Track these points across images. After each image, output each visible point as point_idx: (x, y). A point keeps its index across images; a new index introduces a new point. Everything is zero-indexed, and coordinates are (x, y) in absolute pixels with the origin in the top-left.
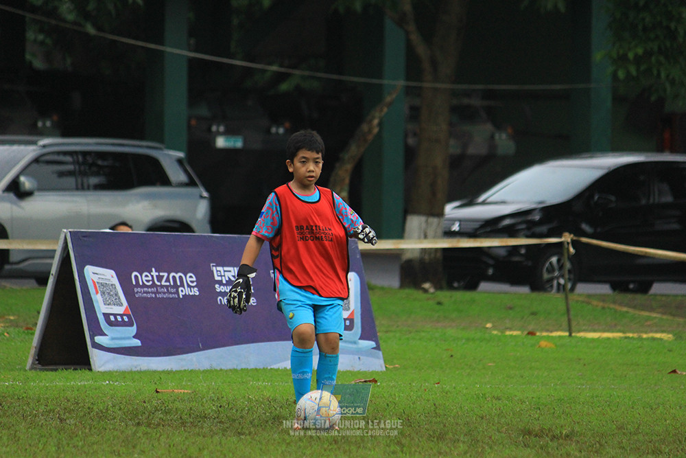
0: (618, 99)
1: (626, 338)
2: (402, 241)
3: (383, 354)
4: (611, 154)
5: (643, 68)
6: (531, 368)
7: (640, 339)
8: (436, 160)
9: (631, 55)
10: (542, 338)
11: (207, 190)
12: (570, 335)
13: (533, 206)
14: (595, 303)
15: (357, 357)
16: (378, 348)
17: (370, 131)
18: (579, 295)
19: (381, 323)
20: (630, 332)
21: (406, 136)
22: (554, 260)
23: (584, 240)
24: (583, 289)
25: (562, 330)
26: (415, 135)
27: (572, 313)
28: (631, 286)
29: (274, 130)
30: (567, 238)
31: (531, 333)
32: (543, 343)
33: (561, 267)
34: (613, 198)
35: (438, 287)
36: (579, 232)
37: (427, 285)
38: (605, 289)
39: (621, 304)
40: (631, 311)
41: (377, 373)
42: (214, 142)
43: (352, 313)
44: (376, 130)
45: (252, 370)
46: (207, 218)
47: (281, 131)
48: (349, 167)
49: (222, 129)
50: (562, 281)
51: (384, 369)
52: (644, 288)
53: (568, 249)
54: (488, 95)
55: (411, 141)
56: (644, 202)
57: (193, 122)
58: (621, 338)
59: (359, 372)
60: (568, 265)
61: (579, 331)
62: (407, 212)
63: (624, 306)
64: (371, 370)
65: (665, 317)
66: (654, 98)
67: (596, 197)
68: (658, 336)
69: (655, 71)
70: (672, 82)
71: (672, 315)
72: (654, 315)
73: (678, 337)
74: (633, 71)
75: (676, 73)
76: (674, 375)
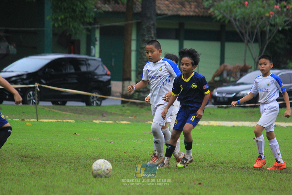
0: (54, 34)
1: (58, 121)
4: (52, 54)
5: (64, 23)
6: (23, 133)
7: (63, 122)
9: (59, 18)
10: (27, 121)
12: (37, 120)
13: (23, 73)
14: (46, 109)
18: (40, 106)
20: (60, 119)
22: (31, 93)
23: (43, 86)
24: (42, 103)
25: (34, 119)
27: (38, 112)
28: (59, 103)
30: (37, 85)
31: (23, 120)
32: (27, 124)
33: (34, 95)
34: (53, 70)
36: (41, 83)
38: (50, 104)
39: (56, 109)
40: (59, 112)
50: (34, 101)
52: (64, 103)
53: (37, 89)
54: (6, 31)
56: (64, 72)
58: (56, 122)
60: (37, 95)
61: (40, 119)
63: (57, 110)
65: (71, 114)
66: (68, 34)
67: (47, 70)
68: (69, 121)
69: (68, 24)
70: (75, 28)
71: (74, 113)
72: (67, 113)
73: (76, 121)
74: (60, 24)
75: (76, 25)
76: (75, 135)
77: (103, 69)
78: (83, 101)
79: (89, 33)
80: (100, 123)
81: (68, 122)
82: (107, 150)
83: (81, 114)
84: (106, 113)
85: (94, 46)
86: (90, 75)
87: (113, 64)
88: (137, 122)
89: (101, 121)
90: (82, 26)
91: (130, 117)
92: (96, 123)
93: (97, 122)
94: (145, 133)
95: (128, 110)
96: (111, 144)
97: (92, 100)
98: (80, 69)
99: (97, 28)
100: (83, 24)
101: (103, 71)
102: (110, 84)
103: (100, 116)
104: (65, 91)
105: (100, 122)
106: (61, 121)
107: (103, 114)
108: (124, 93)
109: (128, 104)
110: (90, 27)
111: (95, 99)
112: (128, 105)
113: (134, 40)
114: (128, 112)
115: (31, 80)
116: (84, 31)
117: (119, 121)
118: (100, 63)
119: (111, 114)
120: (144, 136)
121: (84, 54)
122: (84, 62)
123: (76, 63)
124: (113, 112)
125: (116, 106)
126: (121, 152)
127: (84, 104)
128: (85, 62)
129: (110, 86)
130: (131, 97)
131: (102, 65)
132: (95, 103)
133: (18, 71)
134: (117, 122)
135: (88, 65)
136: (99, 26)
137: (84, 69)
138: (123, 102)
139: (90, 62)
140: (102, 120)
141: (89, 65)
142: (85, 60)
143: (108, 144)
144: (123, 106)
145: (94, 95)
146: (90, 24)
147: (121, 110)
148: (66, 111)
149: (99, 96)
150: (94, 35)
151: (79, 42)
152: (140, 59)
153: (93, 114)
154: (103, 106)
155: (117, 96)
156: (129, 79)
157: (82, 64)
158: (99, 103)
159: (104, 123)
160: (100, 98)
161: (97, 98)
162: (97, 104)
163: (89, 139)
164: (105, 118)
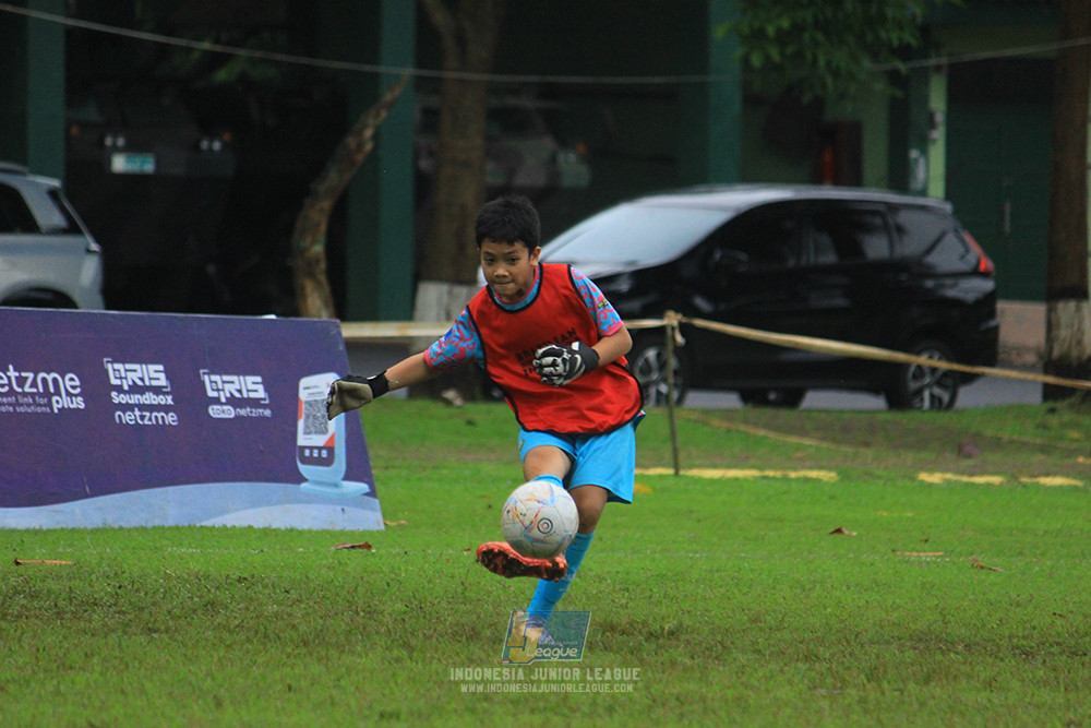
0: (751, 100)
1: (765, 478)
2: (412, 324)
3: (381, 503)
4: (740, 187)
5: (790, 49)
7: (786, 479)
8: (465, 195)
9: (771, 30)
11: (98, 241)
12: (677, 473)
13: (619, 269)
14: (715, 422)
15: (339, 508)
16: (372, 493)
17: (360, 146)
18: (693, 410)
19: (377, 454)
20: (771, 467)
21: (417, 157)
22: (651, 354)
23: (698, 322)
24: (697, 400)
25: (663, 466)
26: (431, 154)
27: (680, 438)
28: (772, 396)
29: (205, 144)
30: (672, 319)
33: (662, 365)
34: (743, 257)
35: (469, 396)
36: (691, 311)
37: (450, 394)
38: (731, 400)
39: (756, 425)
40: (772, 435)
41: (371, 533)
42: (109, 162)
43: (332, 438)
44: (369, 146)
45: (170, 528)
46: (97, 288)
47: (217, 146)
48: (326, 204)
49: (121, 142)
50: (664, 388)
51: (383, 527)
52: (792, 399)
53: (674, 339)
54: (547, 92)
55: (425, 164)
56: (791, 263)
57: (75, 131)
58: (756, 479)
59: (343, 533)
60: (673, 363)
61: (691, 467)
62: (419, 276)
63: (761, 427)
64: (361, 529)
65: (824, 445)
66: (807, 98)
67: (718, 255)
68: (814, 474)
69: (809, 56)
70: (836, 73)
71: (834, 440)
72: (807, 442)
73: (845, 476)
74: (775, 55)
75: (842, 58)
76: (838, 536)
77: (962, 250)
78: (873, 390)
79: (899, 94)
81: (807, 480)
83: (867, 444)
84: (977, 438)
85: (924, 152)
86: (904, 277)
87: (1007, 227)
89: (949, 476)
90: (867, 64)
91: (1081, 459)
92: (930, 485)
93: (936, 478)
95: (1074, 425)
96: (992, 576)
97: (913, 385)
98: (858, 251)
99: (938, 68)
100: (874, 52)
101: (963, 257)
102: (992, 314)
103: (952, 455)
104: (798, 344)
105: (948, 482)
106: (778, 474)
107: (963, 447)
108: (1056, 352)
109: (1075, 398)
110: (902, 67)
111: (927, 380)
112: (1070, 407)
114: (1074, 434)
115: (651, 298)
116: (880, 86)
117: (1033, 476)
118: (949, 224)
119: (997, 444)
121: (877, 185)
122: (878, 221)
123: (844, 223)
124: (1006, 435)
125: (1017, 411)
126: (1037, 612)
127: (877, 403)
128: (883, 219)
129: (993, 323)
130: (1085, 370)
131: (956, 231)
132: (927, 394)
133: (595, 262)
134: (1025, 480)
135: (895, 234)
136: (944, 60)
137: (876, 247)
138: (1050, 393)
139: (904, 218)
140: (955, 472)
141: (900, 230)
142: (881, 208)
143: (983, 575)
144: (1052, 410)
145: (923, 360)
146: (904, 53)
147: (1044, 426)
148: (803, 433)
149: (943, 365)
150: (925, 100)
151: (856, 129)
153: (921, 444)
154: (963, 411)
155: (1024, 367)
156: (1080, 293)
157: (870, 229)
158: (946, 397)
159: (968, 484)
160: (947, 374)
161: (938, 374)
162: (936, 403)
163: (899, 553)
164: (970, 462)
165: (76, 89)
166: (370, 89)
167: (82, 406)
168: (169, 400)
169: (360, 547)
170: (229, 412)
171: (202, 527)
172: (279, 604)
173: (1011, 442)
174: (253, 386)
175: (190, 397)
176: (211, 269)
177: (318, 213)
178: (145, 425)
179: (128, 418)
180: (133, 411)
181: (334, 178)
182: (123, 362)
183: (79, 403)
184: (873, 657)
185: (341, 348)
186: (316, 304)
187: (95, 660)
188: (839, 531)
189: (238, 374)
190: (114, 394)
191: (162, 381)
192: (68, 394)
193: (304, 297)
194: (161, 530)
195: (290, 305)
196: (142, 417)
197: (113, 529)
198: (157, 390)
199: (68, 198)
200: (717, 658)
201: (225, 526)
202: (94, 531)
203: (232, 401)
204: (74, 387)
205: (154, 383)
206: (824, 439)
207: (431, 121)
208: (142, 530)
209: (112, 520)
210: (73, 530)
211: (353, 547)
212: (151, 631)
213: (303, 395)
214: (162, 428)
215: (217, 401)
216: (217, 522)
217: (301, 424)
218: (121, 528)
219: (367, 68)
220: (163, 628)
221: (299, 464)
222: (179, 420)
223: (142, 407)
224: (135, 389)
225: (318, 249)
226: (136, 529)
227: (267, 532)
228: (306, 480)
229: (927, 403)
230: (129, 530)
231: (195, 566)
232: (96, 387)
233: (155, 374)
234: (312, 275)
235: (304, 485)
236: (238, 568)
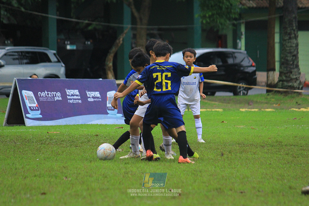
0: (203, 30)
1: (207, 111)
5: (212, 19)
7: (212, 111)
9: (207, 15)
11: (64, 64)
12: (188, 110)
15: (116, 120)
17: (119, 42)
20: (209, 109)
21: (132, 44)
26: (135, 43)
28: (209, 93)
29: (86, 43)
34: (202, 64)
40: (209, 102)
42: (66, 47)
44: (121, 42)
45: (80, 125)
46: (64, 73)
47: (89, 43)
48: (112, 55)
49: (69, 42)
52: (213, 94)
54: (159, 30)
57: (59, 41)
58: (205, 111)
59: (117, 125)
64: (121, 124)
65: (220, 103)
66: (215, 30)
67: (196, 63)
69: (216, 20)
70: (221, 24)
71: (222, 102)
72: (216, 103)
73: (224, 110)
74: (208, 20)
75: (222, 21)
76: (223, 123)
77: (249, 61)
78: (230, 91)
79: (235, 28)
80: (246, 111)
81: (216, 111)
82: (252, 136)
83: (229, 103)
84: (252, 101)
85: (240, 40)
86: (236, 67)
87: (258, 56)
88: (281, 109)
89: (246, 109)
90: (228, 22)
91: (274, 105)
92: (242, 112)
93: (244, 110)
94: (289, 119)
95: (273, 98)
96: (255, 130)
97: (239, 90)
98: (226, 62)
99: (243, 23)
100: (229, 20)
101: (249, 63)
102: (255, 75)
103: (247, 105)
107: (249, 103)
108: (269, 82)
109: (273, 92)
110: (235, 22)
111: (242, 89)
112: (272, 94)
113: (277, 33)
114: (273, 100)
116: (231, 27)
117: (264, 109)
118: (246, 56)
119: (257, 102)
120: (287, 122)
121: (231, 48)
123: (223, 56)
124: (258, 100)
125: (261, 95)
126: (265, 138)
127: (231, 94)
128: (232, 55)
129: (255, 77)
130: (275, 86)
131: (248, 57)
132: (242, 92)
134: (262, 110)
136: (244, 21)
137: (230, 61)
138: (268, 91)
139: (236, 55)
140: (248, 109)
141: (235, 57)
142: (231, 53)
143: (253, 130)
144: (268, 95)
145: (241, 85)
146: (235, 19)
147: (267, 98)
148: (215, 101)
149: (245, 86)
150: (240, 29)
151: (226, 36)
152: (283, 50)
153: (240, 103)
154: (249, 96)
155: (262, 86)
156: (274, 70)
157: (229, 57)
158: (246, 93)
159: (250, 111)
160: (246, 88)
161: (244, 88)
162: (244, 94)
163: (236, 126)
164: (251, 106)
165: (59, 32)
166: (121, 30)
167: (61, 99)
168: (80, 98)
169: (121, 128)
170: (92, 100)
171: (87, 124)
172: (104, 140)
173: (260, 102)
174: (97, 94)
175: (84, 97)
176: (88, 69)
177: (111, 57)
178: (74, 103)
179: (71, 101)
180: (72, 100)
181: (114, 49)
182: (69, 90)
183: (60, 99)
184: (230, 148)
185: (116, 85)
186: (111, 76)
187: (64, 153)
188: (223, 122)
189: (94, 91)
190: (68, 96)
191: (78, 93)
192: (58, 97)
193: (108, 75)
194: (78, 125)
195: (105, 77)
196: (74, 101)
197: (68, 125)
198: (77, 95)
199: (58, 55)
200: (197, 149)
201: (92, 124)
202: (64, 126)
203: (93, 97)
204: (59, 95)
205: (76, 94)
206: (220, 102)
207: (135, 36)
208: (74, 125)
209: (68, 123)
210: (60, 125)
211: (119, 128)
212: (76, 146)
213: (108, 96)
214: (78, 103)
215: (90, 97)
216: (90, 123)
217: (108, 102)
218: (70, 125)
219: (121, 25)
220: (79, 146)
221: (107, 111)
222: (82, 102)
223: (74, 99)
224: (72, 95)
225: (111, 64)
226: (73, 125)
227: (101, 125)
228: (109, 114)
229: (242, 94)
230: (72, 125)
231: (86, 133)
232: (64, 95)
233: (76, 92)
234: (110, 70)
235: (108, 115)
236: (95, 133)
